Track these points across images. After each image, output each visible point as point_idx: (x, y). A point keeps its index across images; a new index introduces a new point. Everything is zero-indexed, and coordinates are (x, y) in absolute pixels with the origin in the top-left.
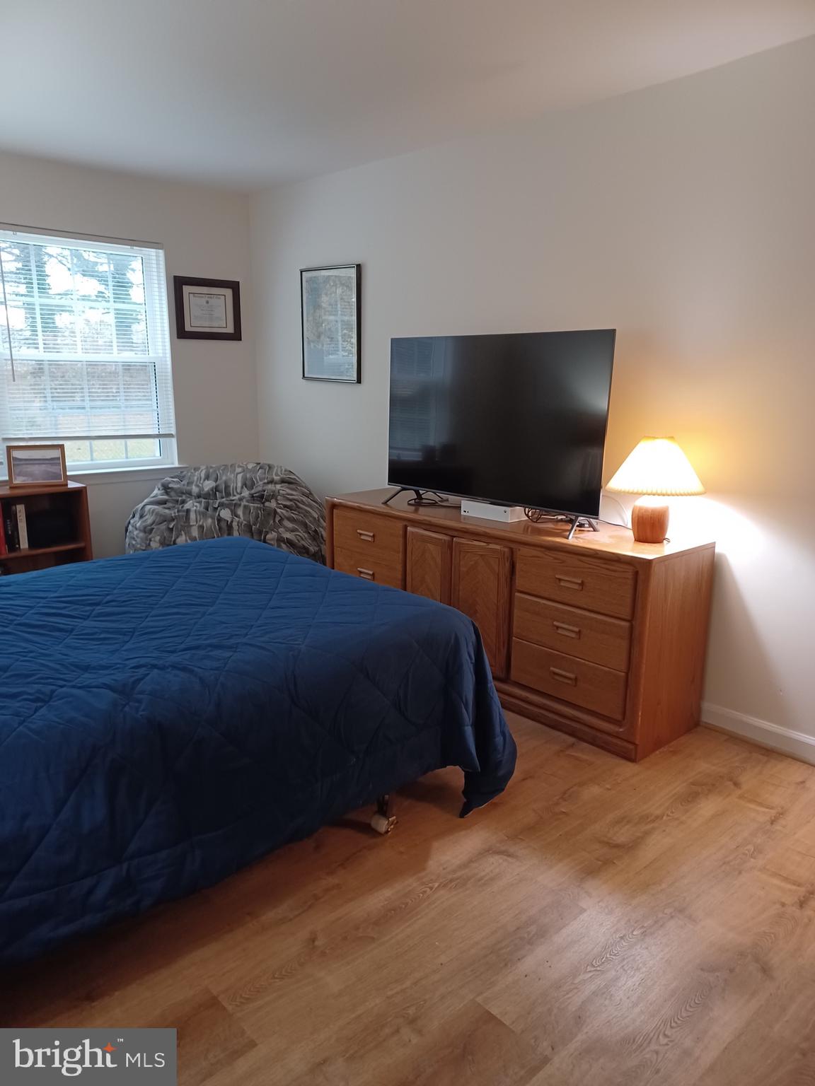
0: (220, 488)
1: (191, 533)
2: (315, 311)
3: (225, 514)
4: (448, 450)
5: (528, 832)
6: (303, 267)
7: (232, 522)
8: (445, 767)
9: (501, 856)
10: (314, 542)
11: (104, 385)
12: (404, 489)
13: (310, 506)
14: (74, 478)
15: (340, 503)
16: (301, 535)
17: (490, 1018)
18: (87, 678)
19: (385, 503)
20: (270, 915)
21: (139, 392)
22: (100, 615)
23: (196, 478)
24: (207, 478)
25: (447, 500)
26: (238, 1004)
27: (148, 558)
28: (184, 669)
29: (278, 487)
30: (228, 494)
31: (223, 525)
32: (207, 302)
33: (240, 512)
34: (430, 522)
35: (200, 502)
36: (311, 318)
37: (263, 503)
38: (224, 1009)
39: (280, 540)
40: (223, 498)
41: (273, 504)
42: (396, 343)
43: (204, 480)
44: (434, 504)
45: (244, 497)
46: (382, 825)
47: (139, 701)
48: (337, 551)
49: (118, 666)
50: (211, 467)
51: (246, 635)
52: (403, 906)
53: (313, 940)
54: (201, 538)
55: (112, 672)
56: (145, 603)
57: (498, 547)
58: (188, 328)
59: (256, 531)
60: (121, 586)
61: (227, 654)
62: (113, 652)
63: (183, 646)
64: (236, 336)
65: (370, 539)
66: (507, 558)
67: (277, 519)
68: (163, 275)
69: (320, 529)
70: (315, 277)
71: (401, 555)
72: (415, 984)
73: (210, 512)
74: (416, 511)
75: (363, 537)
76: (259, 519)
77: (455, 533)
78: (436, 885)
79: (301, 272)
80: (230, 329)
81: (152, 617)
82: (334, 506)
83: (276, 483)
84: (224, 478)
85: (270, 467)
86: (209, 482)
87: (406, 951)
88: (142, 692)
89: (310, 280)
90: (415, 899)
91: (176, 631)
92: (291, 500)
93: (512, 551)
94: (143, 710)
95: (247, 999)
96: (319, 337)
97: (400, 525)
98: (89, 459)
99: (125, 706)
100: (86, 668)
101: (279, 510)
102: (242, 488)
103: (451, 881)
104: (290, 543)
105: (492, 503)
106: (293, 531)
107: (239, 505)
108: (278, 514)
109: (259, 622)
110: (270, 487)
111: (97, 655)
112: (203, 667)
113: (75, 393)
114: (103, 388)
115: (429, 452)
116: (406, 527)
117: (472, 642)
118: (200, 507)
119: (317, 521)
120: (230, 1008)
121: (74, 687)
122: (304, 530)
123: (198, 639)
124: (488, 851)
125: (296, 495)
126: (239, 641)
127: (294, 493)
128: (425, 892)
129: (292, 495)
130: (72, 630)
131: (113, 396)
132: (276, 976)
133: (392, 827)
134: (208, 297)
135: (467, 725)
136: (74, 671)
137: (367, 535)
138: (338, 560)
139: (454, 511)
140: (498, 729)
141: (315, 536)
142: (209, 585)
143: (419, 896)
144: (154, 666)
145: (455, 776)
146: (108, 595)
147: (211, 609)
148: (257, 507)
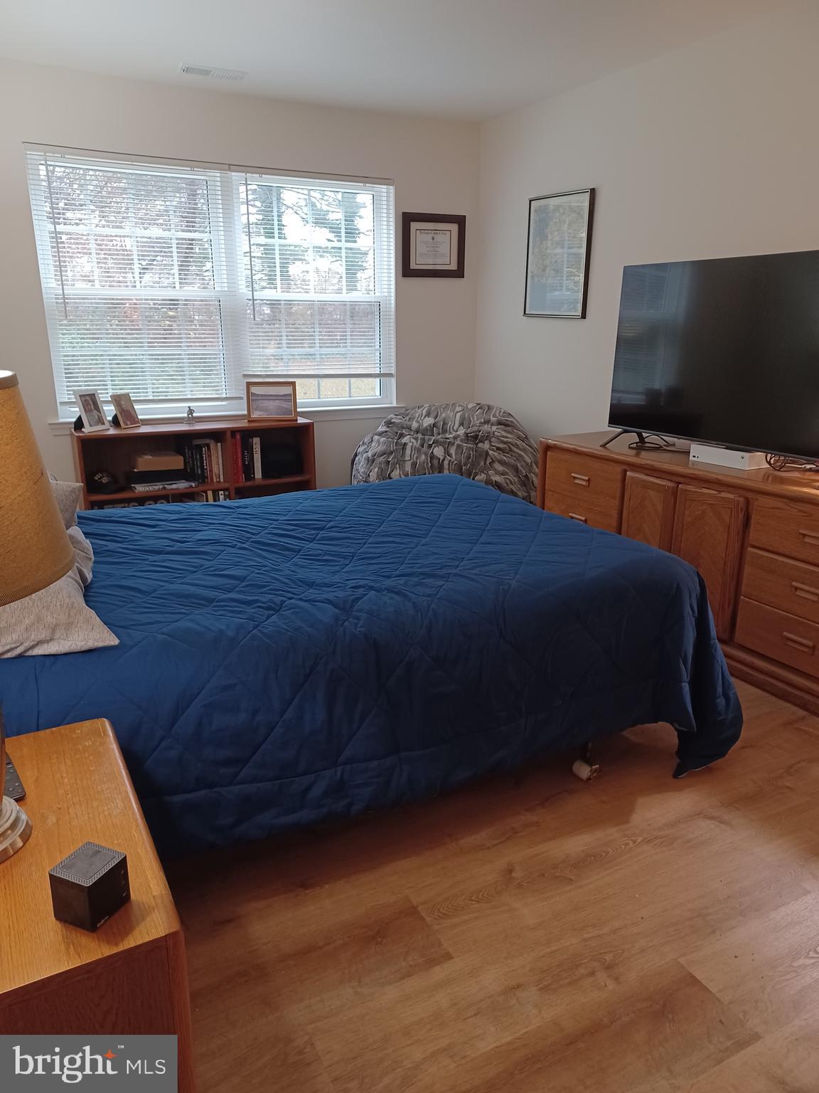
0: (438, 424)
1: (405, 467)
2: (541, 243)
3: (438, 452)
4: (674, 394)
5: (747, 801)
6: (533, 196)
7: (444, 460)
8: (657, 722)
9: (713, 822)
10: (524, 488)
11: (329, 332)
12: (625, 431)
13: (524, 450)
14: (304, 414)
15: (555, 444)
16: (510, 478)
17: (694, 981)
18: (312, 593)
19: (604, 446)
20: (469, 841)
21: (361, 339)
22: (323, 539)
23: (417, 415)
24: (428, 415)
25: (674, 445)
26: (436, 917)
27: (366, 490)
28: (398, 593)
29: (494, 428)
30: (444, 431)
31: (435, 462)
32: (433, 239)
33: (453, 451)
34: (653, 466)
35: (416, 439)
36: (536, 251)
37: (477, 444)
38: (424, 919)
39: (489, 482)
40: (439, 434)
41: (486, 446)
42: (628, 271)
43: (425, 417)
44: (658, 449)
45: (459, 436)
46: (584, 771)
47: (358, 618)
48: (548, 494)
49: (339, 585)
50: (434, 406)
51: (458, 566)
52: (604, 854)
53: (511, 871)
54: (413, 474)
55: (334, 590)
56: (364, 531)
57: (731, 496)
58: (413, 266)
59: (466, 470)
60: (342, 514)
61: (440, 583)
62: (335, 573)
63: (397, 572)
64: (459, 273)
65: (584, 483)
66: (742, 509)
67: (489, 461)
68: (392, 211)
69: (532, 474)
70: (545, 206)
71: (617, 502)
72: (614, 932)
73: (425, 448)
74: (637, 455)
75: (576, 481)
76: (470, 460)
77: (681, 480)
78: (640, 839)
79: (530, 201)
80: (454, 266)
81: (369, 543)
82: (548, 448)
83: (492, 425)
84: (444, 415)
85: (489, 408)
86: (430, 418)
87: (605, 898)
88: (361, 610)
89: (538, 210)
90: (617, 849)
91: (392, 558)
92: (505, 443)
93: (747, 500)
94: (361, 627)
95: (445, 915)
96: (544, 270)
97: (619, 469)
98: (317, 396)
99: (345, 621)
100: (311, 585)
101: (491, 452)
102: (459, 426)
103: (656, 838)
104: (498, 486)
105: (727, 448)
106: (503, 474)
107: (451, 444)
108: (490, 456)
109: (469, 556)
110: (486, 427)
111: (320, 574)
112: (415, 592)
113: (303, 340)
114: (329, 336)
115: (653, 395)
116: (625, 471)
117: (697, 595)
118: (417, 444)
119: (529, 466)
120: (428, 919)
121: (301, 599)
122: (515, 474)
123: (412, 567)
124: (699, 814)
125: (511, 438)
126: (451, 571)
127: (509, 436)
128: (627, 844)
129: (507, 437)
130: (300, 551)
131: (337, 343)
132: (473, 898)
133: (595, 775)
134: (434, 233)
135: (685, 682)
136: (301, 586)
137: (581, 479)
138: (548, 503)
139: (682, 456)
140: (720, 690)
141: (525, 482)
142: (422, 518)
143: (621, 848)
144: (371, 588)
145: (666, 733)
146: (331, 521)
147: (424, 541)
148: (470, 447)
